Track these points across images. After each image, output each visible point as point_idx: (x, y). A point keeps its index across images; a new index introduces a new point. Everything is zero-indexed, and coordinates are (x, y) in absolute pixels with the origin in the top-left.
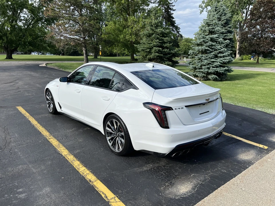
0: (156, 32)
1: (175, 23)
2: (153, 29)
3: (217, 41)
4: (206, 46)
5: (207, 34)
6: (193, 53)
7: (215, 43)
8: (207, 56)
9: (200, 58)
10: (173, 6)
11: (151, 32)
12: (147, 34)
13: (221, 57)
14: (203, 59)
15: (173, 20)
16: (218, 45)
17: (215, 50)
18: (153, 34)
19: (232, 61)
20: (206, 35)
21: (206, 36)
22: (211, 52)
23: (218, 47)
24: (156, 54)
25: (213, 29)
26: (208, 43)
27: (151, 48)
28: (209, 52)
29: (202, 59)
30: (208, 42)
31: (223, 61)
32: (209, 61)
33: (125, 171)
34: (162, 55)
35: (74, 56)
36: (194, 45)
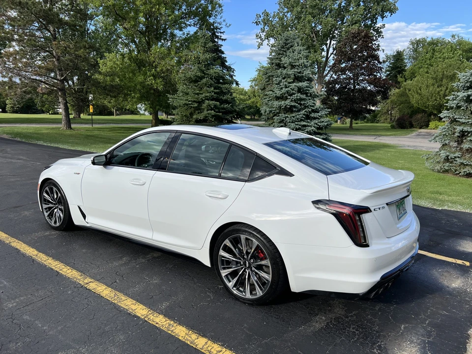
0: (207, 74)
1: (227, 62)
2: (201, 70)
3: (308, 93)
4: (292, 101)
5: (291, 81)
6: (271, 111)
7: (305, 95)
8: (294, 117)
9: (283, 120)
10: (222, 33)
11: (199, 74)
12: (190, 77)
13: (315, 118)
14: (289, 121)
15: (223, 55)
16: (309, 99)
17: (306, 107)
18: (201, 78)
19: (331, 124)
20: (290, 83)
21: (290, 85)
22: (299, 111)
23: (310, 102)
24: (209, 112)
25: (300, 73)
26: (296, 95)
27: (200, 103)
28: (296, 110)
29: (286, 121)
30: (294, 94)
31: (318, 125)
32: (298, 125)
33: (285, 335)
34: (221, 114)
35: (28, 114)
36: (271, 98)
